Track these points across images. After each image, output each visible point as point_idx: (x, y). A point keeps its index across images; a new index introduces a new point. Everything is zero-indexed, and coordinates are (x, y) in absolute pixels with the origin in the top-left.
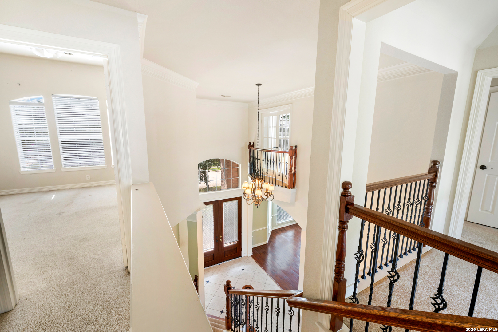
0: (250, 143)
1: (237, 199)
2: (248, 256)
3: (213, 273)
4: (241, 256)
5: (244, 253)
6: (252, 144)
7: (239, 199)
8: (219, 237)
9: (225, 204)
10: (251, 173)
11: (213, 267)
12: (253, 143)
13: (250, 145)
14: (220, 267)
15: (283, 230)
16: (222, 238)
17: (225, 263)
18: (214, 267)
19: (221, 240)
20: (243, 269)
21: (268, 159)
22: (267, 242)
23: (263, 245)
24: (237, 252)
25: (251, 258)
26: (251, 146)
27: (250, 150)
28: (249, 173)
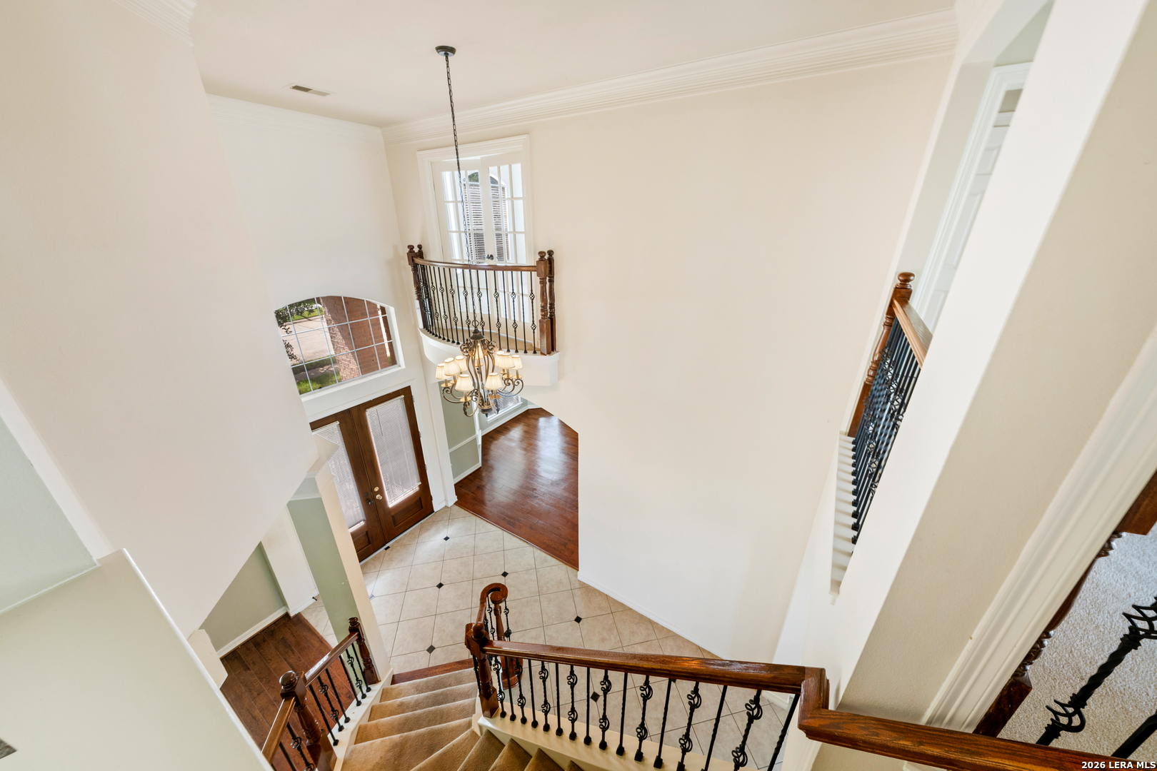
0: (411, 247)
1: (400, 395)
2: (449, 506)
3: (376, 573)
4: (433, 512)
5: (437, 505)
6: (416, 250)
7: (406, 393)
8: (372, 490)
9: (370, 413)
10: (425, 326)
11: (372, 559)
12: (420, 247)
13: (413, 254)
14: (390, 554)
15: (503, 429)
16: (381, 492)
17: (400, 539)
18: (375, 557)
19: (378, 496)
20: (447, 539)
21: (479, 289)
22: (479, 464)
23: (474, 472)
24: (422, 508)
25: (457, 508)
26: (416, 255)
27: (415, 267)
28: (421, 325)
